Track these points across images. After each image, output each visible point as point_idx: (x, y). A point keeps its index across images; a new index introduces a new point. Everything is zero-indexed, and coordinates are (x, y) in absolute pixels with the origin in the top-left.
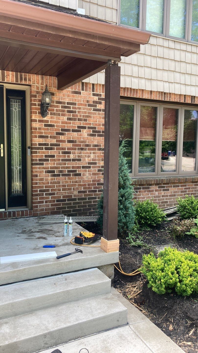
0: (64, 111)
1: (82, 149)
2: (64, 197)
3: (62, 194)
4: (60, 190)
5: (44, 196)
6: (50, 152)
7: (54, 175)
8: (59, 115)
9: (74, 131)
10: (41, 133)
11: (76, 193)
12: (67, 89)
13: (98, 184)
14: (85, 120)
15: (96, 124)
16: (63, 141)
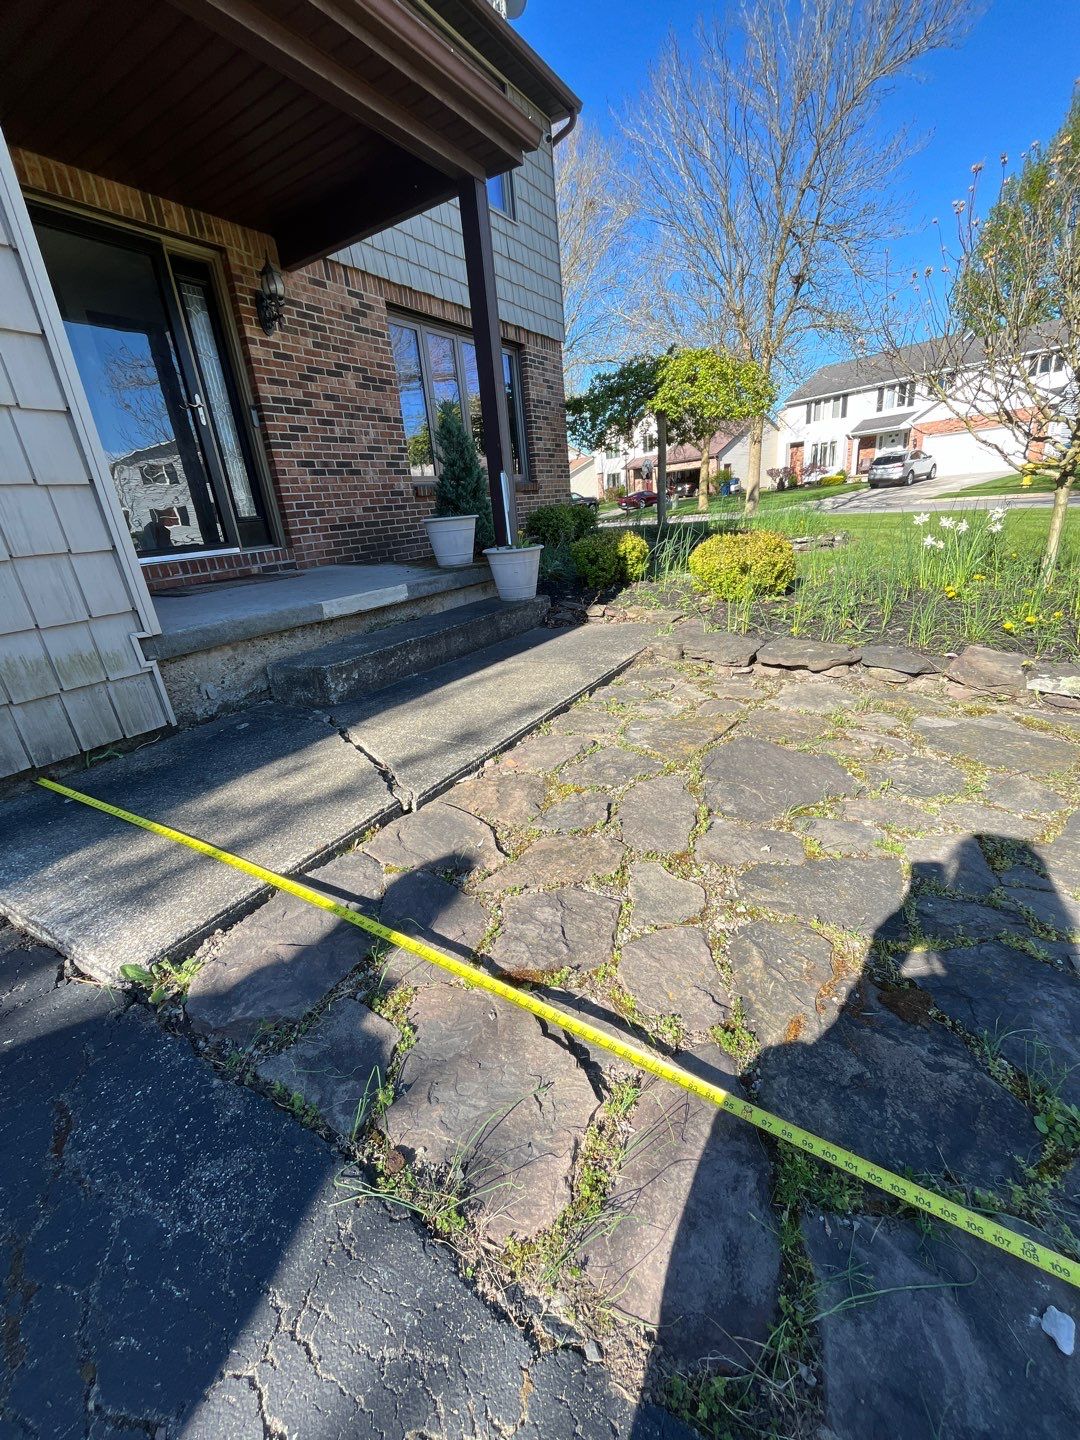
0: (302, 324)
1: (352, 416)
2: (341, 519)
3: (337, 513)
4: (331, 505)
5: (307, 517)
6: (299, 420)
7: (315, 473)
8: (296, 332)
9: (330, 373)
10: (271, 372)
11: (359, 511)
12: (299, 272)
13: (393, 494)
14: (346, 351)
15: (366, 363)
16: (317, 396)
